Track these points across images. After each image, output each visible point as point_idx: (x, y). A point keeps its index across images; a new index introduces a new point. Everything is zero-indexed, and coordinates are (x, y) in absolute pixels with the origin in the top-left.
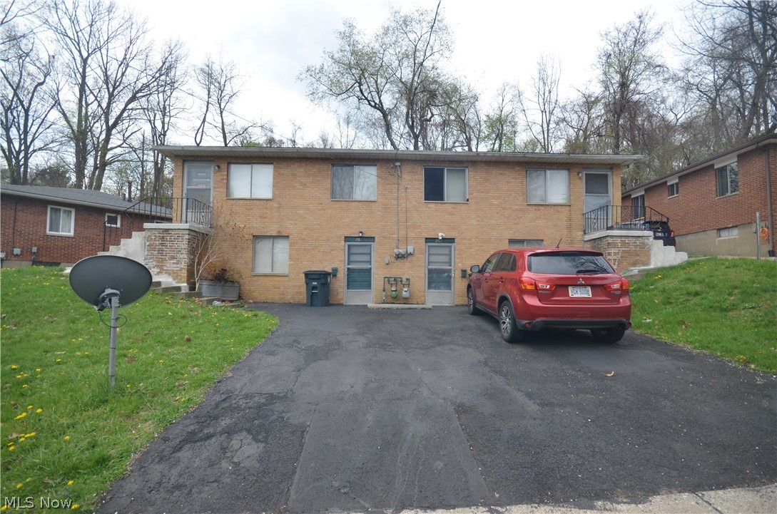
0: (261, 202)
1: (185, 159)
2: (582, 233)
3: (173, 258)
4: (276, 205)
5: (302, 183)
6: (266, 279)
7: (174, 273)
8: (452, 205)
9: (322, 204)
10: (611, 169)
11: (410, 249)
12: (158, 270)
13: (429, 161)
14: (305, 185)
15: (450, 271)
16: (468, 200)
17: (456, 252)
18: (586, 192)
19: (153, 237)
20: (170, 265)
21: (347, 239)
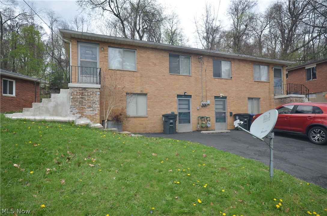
0: (130, 73)
1: (79, 40)
2: (274, 95)
3: (90, 107)
4: (139, 75)
5: (153, 63)
6: (135, 119)
7: (91, 117)
8: (225, 80)
9: (164, 76)
10: (282, 67)
11: (209, 102)
12: (80, 115)
13: (215, 56)
14: (155, 64)
15: (225, 113)
16: (231, 78)
17: (227, 103)
18: (274, 77)
19: (75, 93)
20: (88, 112)
21: (179, 96)
